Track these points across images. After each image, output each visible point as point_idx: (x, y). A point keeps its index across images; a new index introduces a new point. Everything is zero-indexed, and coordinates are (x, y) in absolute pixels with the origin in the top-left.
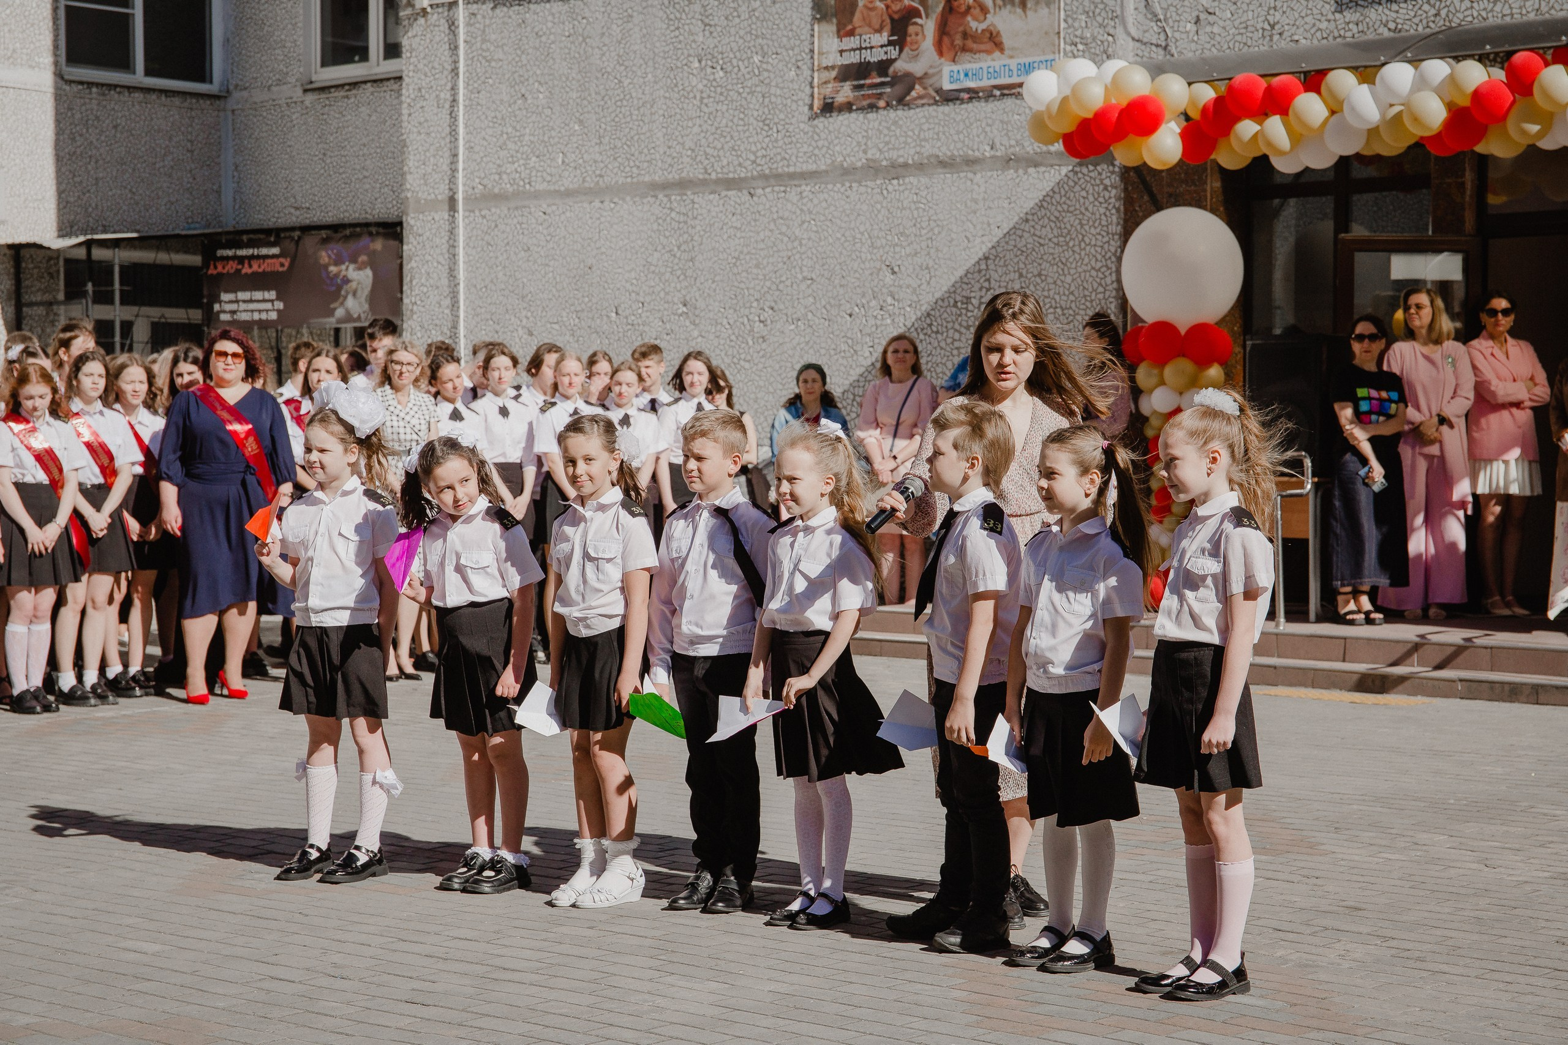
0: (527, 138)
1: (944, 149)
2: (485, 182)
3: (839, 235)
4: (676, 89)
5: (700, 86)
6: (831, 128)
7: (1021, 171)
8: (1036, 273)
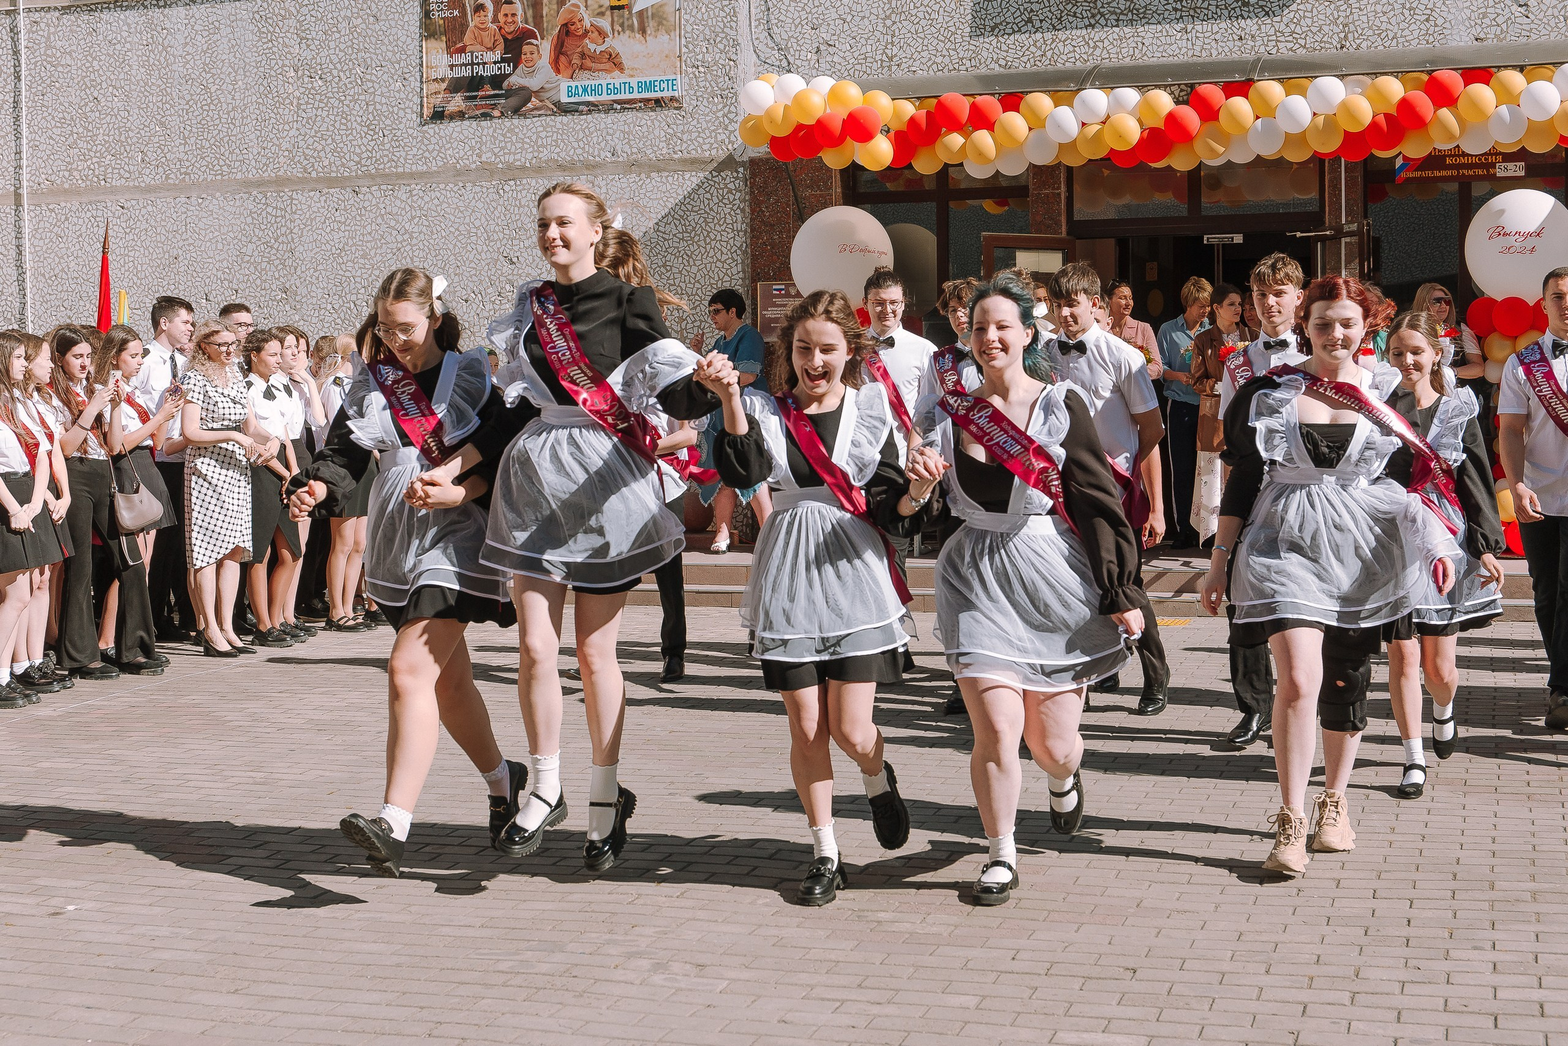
0: (100, 137)
1: (563, 154)
2: (53, 178)
3: (452, 229)
4: (270, 96)
5: (297, 94)
6: (442, 133)
7: (643, 176)
8: (660, 264)
